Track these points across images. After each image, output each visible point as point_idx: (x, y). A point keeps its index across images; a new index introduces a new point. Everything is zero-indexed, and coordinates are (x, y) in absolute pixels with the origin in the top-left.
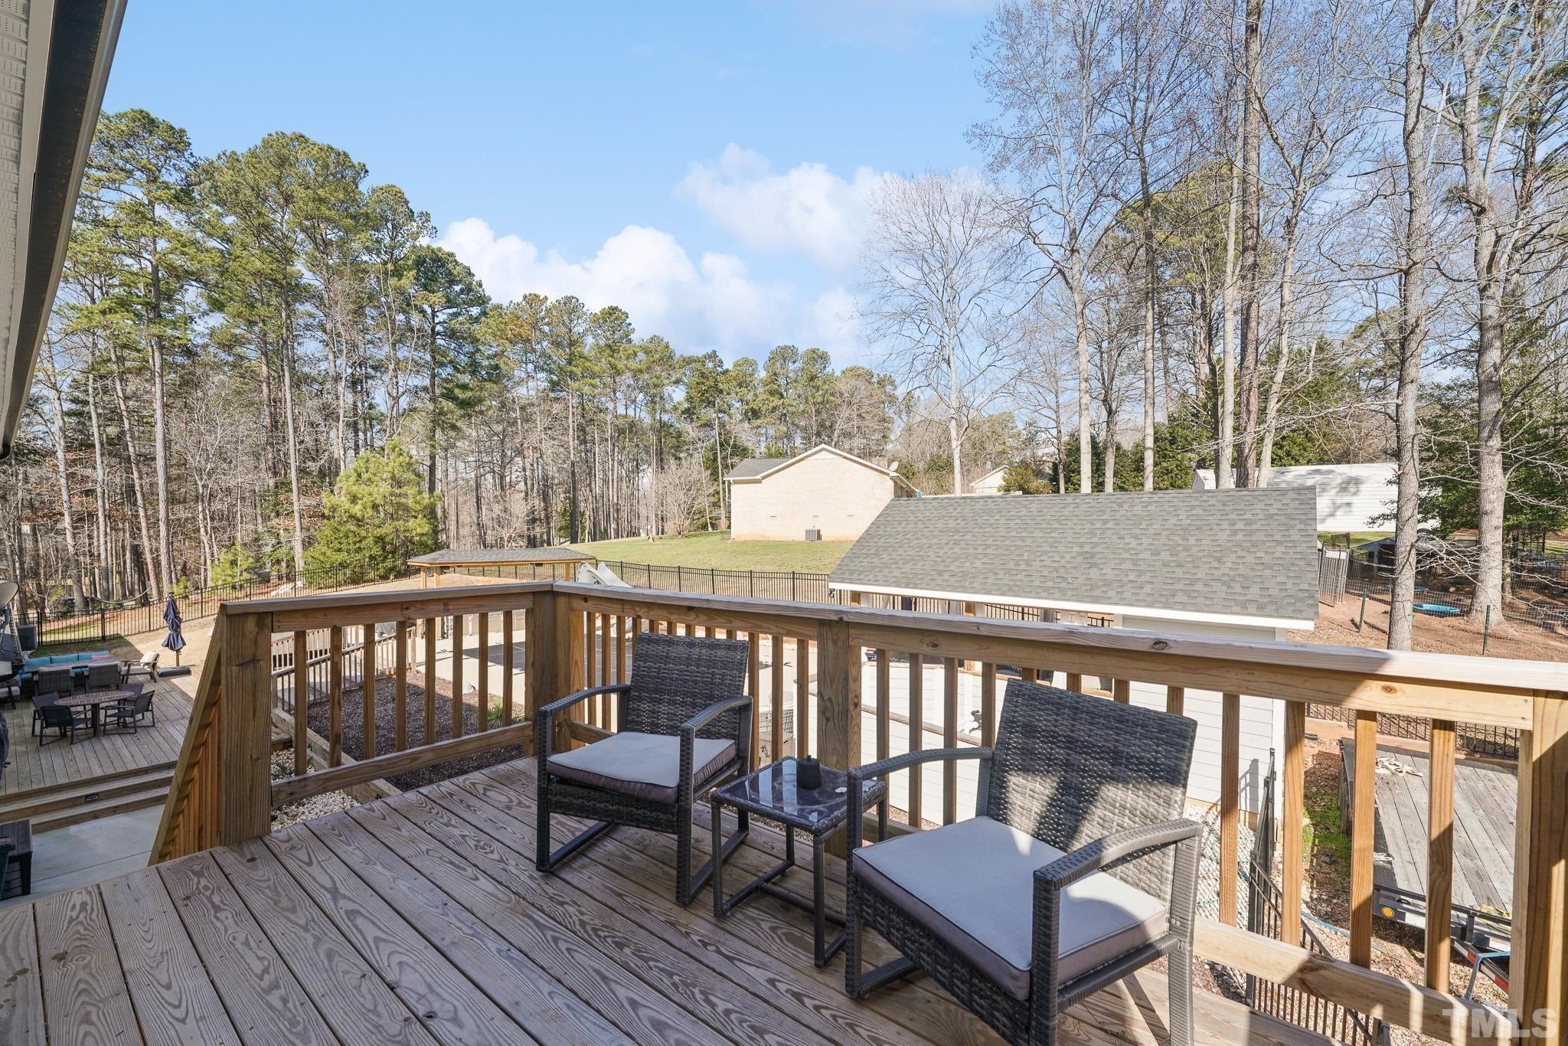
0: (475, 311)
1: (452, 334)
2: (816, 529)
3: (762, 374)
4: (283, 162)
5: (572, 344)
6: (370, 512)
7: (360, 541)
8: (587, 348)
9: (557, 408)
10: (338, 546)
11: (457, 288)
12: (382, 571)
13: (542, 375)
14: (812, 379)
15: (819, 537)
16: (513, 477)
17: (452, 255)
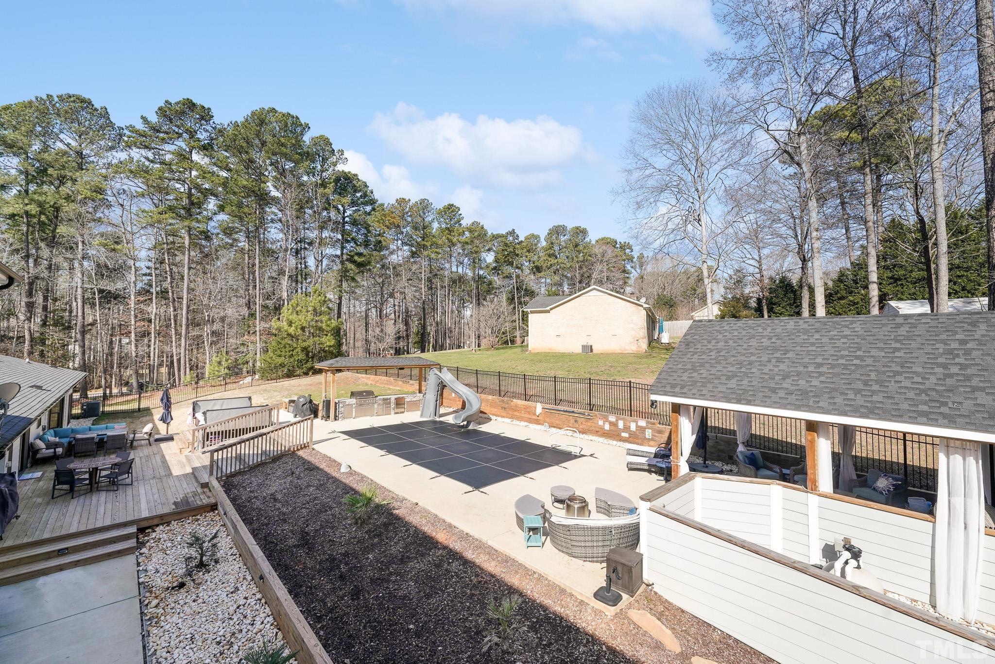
0: (368, 208)
1: (354, 223)
2: (589, 344)
3: (543, 243)
4: (262, 122)
5: (424, 228)
6: (300, 332)
7: (293, 350)
8: (434, 230)
9: (415, 267)
10: (280, 353)
11: (358, 195)
12: (305, 370)
13: (406, 248)
14: (577, 246)
15: (592, 351)
16: (388, 310)
17: (356, 175)
